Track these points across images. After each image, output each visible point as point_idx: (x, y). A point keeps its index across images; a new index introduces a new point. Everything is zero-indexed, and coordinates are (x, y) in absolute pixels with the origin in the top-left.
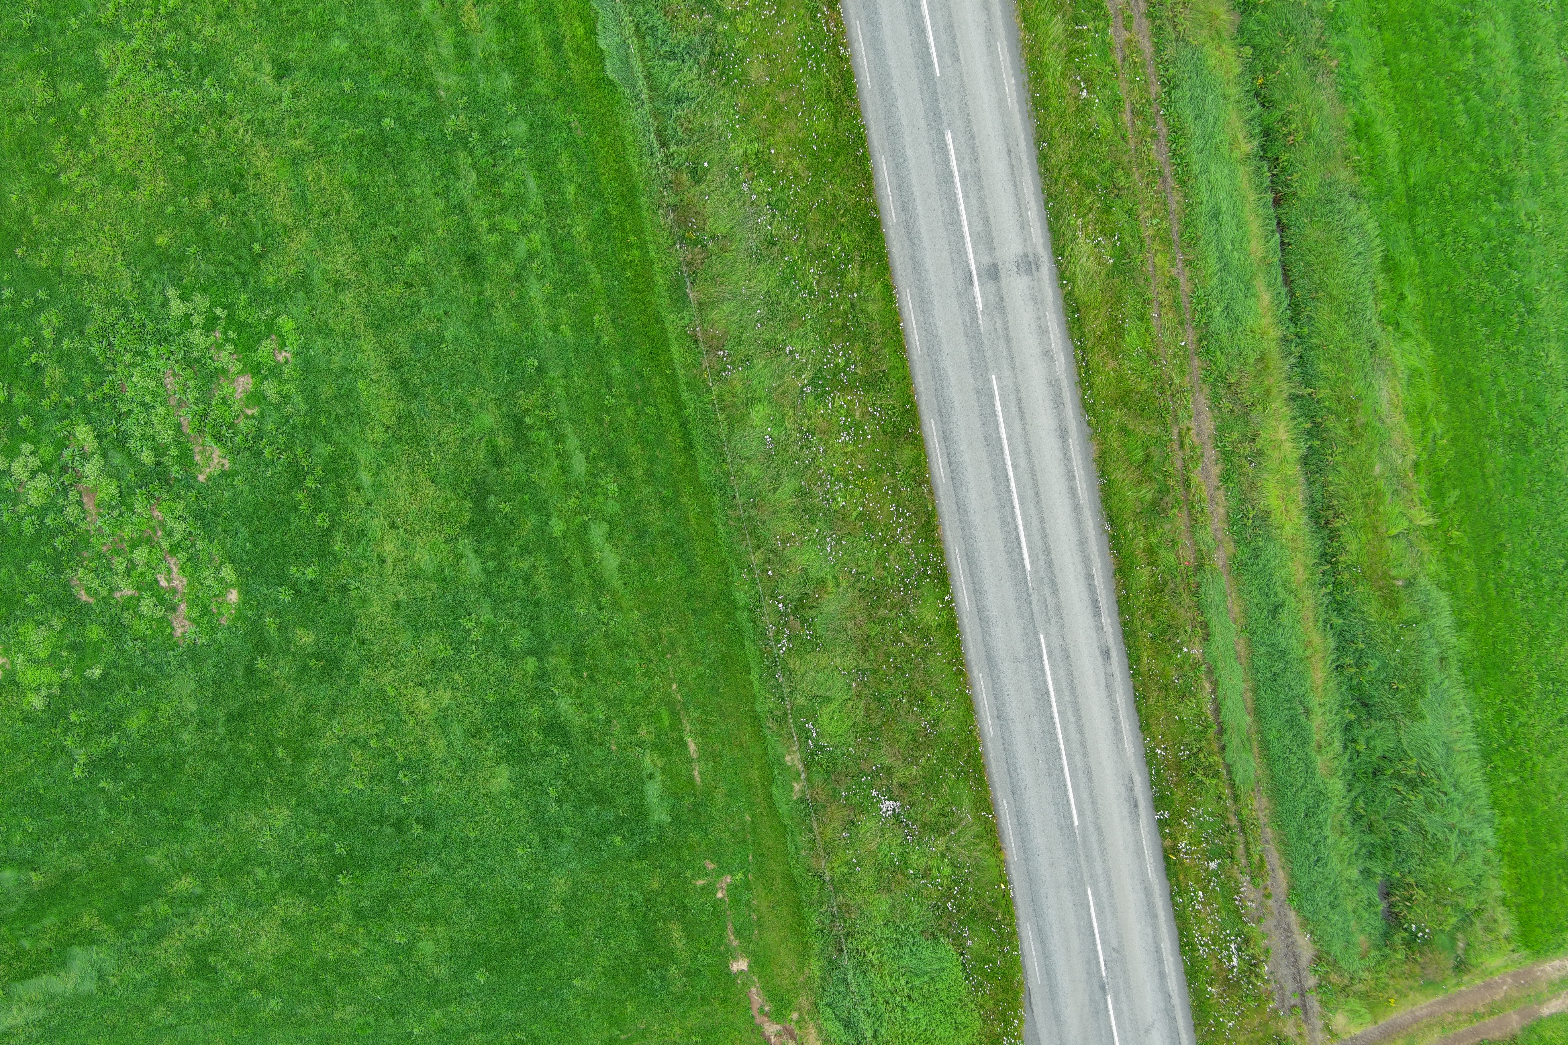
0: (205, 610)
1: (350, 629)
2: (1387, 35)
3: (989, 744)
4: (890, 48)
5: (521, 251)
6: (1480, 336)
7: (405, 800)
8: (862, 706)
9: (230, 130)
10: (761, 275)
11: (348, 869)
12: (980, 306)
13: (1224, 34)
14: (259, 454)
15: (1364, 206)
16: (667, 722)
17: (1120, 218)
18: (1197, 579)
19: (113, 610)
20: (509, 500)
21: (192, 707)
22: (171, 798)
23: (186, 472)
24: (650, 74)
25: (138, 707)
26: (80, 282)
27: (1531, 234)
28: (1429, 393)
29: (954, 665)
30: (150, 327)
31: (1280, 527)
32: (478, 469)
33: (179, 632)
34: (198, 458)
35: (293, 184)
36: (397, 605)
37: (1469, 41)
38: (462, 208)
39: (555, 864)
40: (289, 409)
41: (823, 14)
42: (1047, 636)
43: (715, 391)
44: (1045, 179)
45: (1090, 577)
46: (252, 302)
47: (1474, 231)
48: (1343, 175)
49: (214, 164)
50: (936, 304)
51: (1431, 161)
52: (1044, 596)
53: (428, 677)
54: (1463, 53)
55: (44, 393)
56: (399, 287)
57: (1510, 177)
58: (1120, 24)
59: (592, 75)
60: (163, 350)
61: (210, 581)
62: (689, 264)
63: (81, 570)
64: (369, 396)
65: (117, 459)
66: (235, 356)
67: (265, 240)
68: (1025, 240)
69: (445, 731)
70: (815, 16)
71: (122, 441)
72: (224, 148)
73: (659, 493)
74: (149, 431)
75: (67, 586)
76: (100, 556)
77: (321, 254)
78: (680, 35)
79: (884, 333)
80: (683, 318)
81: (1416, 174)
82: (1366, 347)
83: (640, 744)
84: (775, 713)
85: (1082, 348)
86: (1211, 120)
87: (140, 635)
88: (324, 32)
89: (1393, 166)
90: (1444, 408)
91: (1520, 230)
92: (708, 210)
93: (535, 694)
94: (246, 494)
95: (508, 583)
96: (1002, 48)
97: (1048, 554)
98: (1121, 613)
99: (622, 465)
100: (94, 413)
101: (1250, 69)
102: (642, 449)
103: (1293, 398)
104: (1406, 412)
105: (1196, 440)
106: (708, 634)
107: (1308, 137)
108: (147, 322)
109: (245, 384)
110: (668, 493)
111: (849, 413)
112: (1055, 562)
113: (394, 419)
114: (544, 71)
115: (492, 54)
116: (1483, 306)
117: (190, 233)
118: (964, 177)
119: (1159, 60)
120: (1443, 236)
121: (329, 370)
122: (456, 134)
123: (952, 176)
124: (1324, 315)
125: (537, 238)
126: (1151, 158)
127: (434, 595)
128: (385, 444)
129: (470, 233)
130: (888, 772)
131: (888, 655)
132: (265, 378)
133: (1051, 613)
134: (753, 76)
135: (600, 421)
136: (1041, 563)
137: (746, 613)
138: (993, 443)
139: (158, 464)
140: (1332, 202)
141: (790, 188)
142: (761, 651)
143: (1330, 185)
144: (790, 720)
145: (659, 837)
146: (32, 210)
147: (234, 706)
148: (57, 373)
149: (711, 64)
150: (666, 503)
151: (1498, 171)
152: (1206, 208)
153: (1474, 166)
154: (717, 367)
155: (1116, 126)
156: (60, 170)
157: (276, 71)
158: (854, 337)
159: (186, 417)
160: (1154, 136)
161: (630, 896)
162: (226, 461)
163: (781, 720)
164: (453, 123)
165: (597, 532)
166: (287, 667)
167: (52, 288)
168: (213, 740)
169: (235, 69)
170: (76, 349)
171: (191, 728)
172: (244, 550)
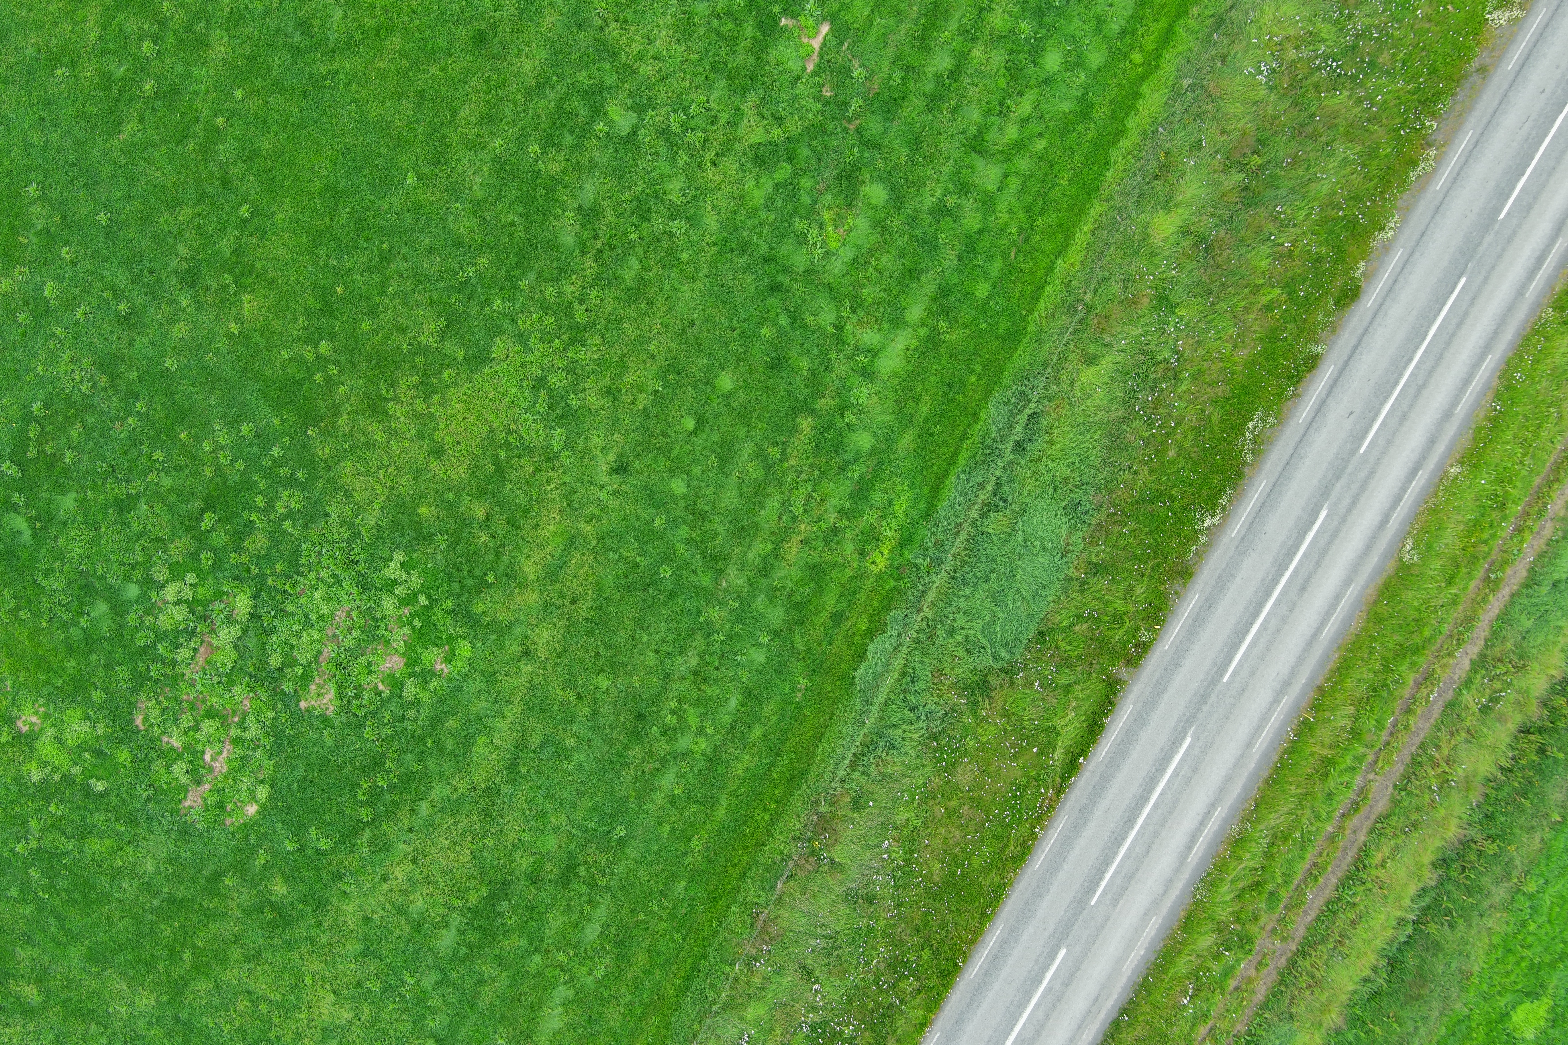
0: (221, 805)
1: (318, 907)
4: (1074, 854)
5: (683, 743)
9: (545, 478)
13: (1324, 1027)
19: (152, 751)
20: (517, 915)
21: (150, 868)
22: (76, 922)
23: (296, 691)
24: (887, 707)
25: (109, 837)
26: (337, 490)
30: (361, 569)
32: (514, 873)
33: (187, 803)
34: (313, 687)
35: (558, 554)
38: (666, 677)
40: (412, 714)
43: (737, 969)
44: (1105, 1040)
46: (453, 613)
49: (512, 490)
53: (345, 992)
55: (238, 549)
56: (571, 693)
58: (1255, 962)
59: (845, 666)
60: (355, 590)
61: (244, 787)
62: (797, 864)
63: (153, 701)
64: (479, 753)
65: (252, 642)
66: (406, 640)
67: (502, 577)
69: (323, 1042)
71: (267, 632)
72: (530, 486)
73: (632, 1002)
74: (294, 641)
75: (132, 706)
76: (178, 701)
77: (534, 622)
78: (932, 700)
87: (157, 784)
88: (676, 468)
92: (844, 837)
94: (326, 747)
95: (463, 974)
99: (623, 959)
100: (264, 595)
102: (648, 961)
108: (362, 563)
109: (396, 664)
110: (639, 1008)
113: (483, 786)
114: (812, 632)
115: (784, 587)
117: (450, 525)
118: (1049, 989)
119: (1260, 1013)
121: (467, 710)
122: (708, 622)
123: (1040, 982)
125: (703, 744)
127: (401, 935)
128: (461, 798)
129: (657, 698)
132: (414, 674)
134: (959, 775)
135: (634, 912)
139: (279, 670)
146: (347, 409)
147: (182, 893)
148: (262, 542)
149: (936, 737)
150: (631, 1012)
154: (754, 953)
156: (395, 399)
157: (616, 464)
158: (872, 1026)
159: (329, 651)
164: (713, 612)
165: (563, 992)
166: (246, 897)
167: (313, 476)
168: (144, 904)
169: (587, 438)
170: (291, 535)
171: (135, 883)
172: (289, 786)
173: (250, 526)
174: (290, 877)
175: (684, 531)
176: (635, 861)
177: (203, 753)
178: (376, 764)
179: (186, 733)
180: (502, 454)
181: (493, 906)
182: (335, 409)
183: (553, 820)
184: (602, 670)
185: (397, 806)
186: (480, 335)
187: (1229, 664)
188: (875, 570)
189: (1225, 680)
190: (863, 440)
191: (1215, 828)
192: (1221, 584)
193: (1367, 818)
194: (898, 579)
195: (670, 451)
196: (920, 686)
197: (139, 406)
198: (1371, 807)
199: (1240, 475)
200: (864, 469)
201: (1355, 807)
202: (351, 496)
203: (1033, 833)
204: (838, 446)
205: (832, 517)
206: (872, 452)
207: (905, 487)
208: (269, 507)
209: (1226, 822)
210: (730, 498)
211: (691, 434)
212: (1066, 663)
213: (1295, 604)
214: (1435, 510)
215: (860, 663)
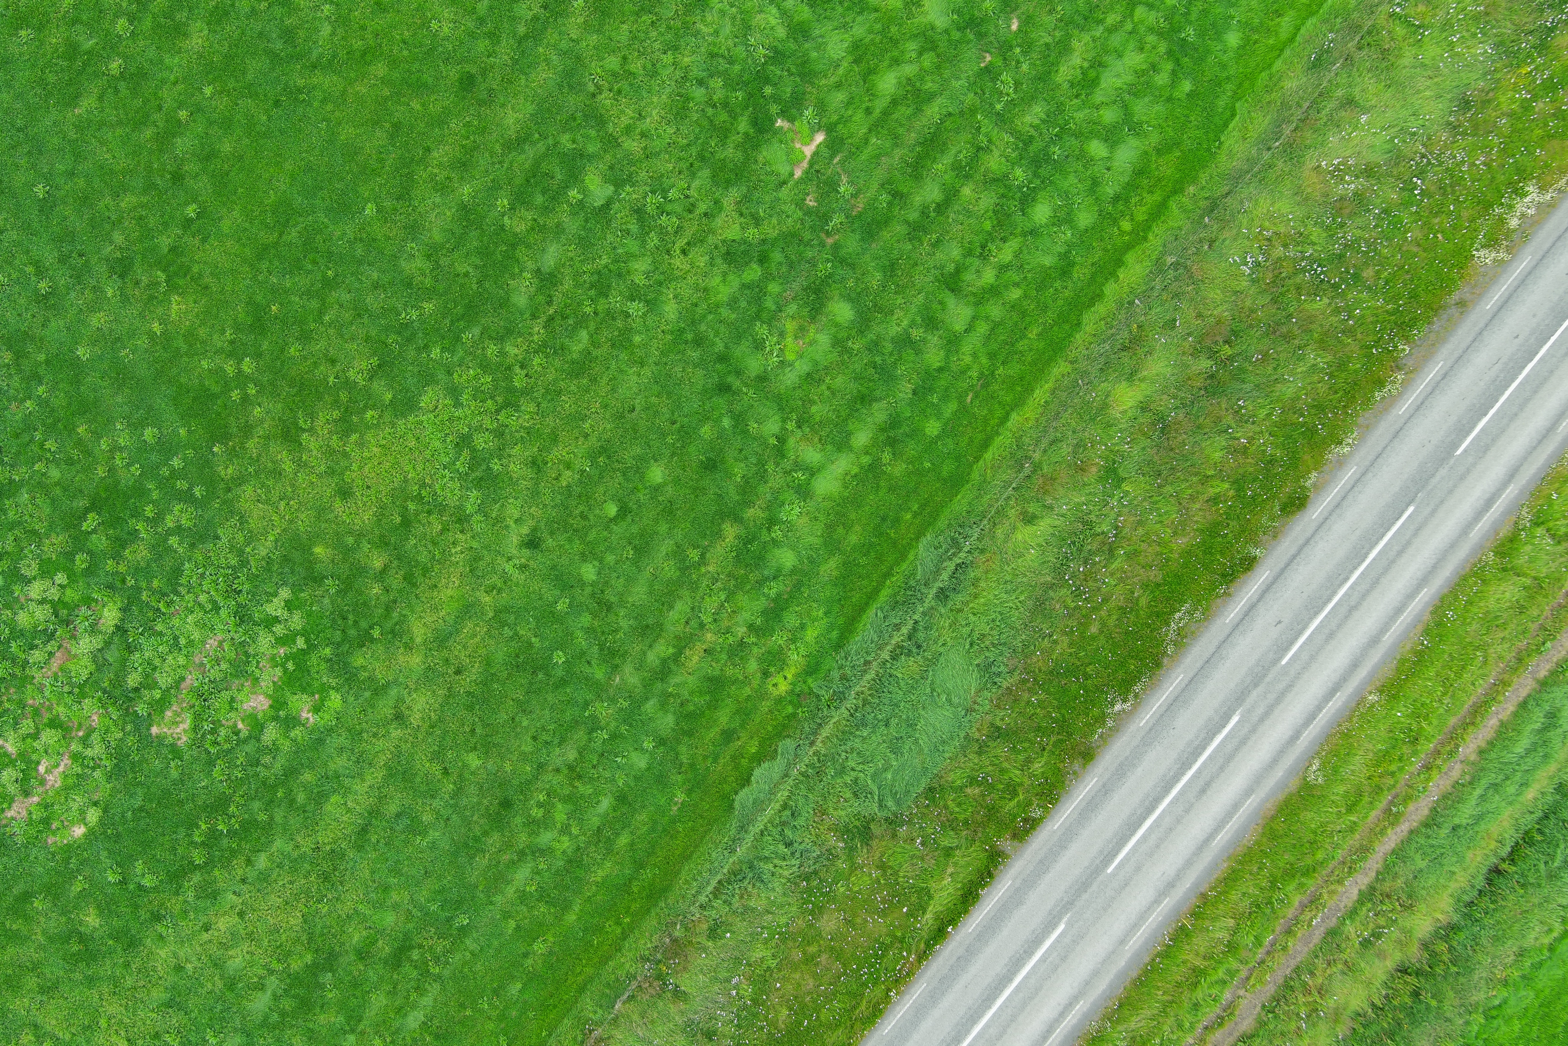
0: (46, 822)
1: (129, 946)
4: (926, 1025)
5: (546, 838)
9: (452, 540)
14: (210, 764)
20: (339, 990)
23: (149, 714)
26: (233, 513)
30: (241, 599)
32: (343, 944)
33: (10, 814)
34: (169, 713)
35: (450, 620)
36: (180, 969)
38: (540, 767)
40: (267, 760)
46: (330, 662)
49: (415, 546)
55: (117, 557)
56: (438, 766)
59: (727, 788)
60: (232, 620)
64: (330, 813)
65: (113, 656)
66: (276, 681)
67: (388, 633)
71: (131, 648)
72: (434, 545)
74: (157, 662)
77: (413, 684)
88: (590, 553)
92: (694, 965)
94: (170, 779)
100: (135, 610)
109: (260, 704)
114: (699, 745)
117: (344, 569)
121: (326, 765)
122: (594, 717)
125: (566, 843)
127: (212, 992)
128: (302, 856)
129: (525, 788)
132: (278, 719)
134: (824, 921)
139: (136, 690)
141: (762, 1021)
146: (259, 432)
148: (144, 553)
149: (807, 878)
157: (526, 539)
166: (54, 923)
167: (211, 494)
169: (502, 506)
173: (134, 534)
174: (106, 909)
175: (586, 619)
176: (473, 954)
177: (38, 763)
178: (219, 805)
179: (24, 739)
180: (412, 506)
181: (315, 975)
182: (247, 430)
183: (395, 896)
184: (475, 748)
185: (234, 853)
186: (411, 381)
187: (1115, 855)
188: (776, 693)
189: (1109, 871)
190: (786, 558)
191: (1075, 1021)
192: (1121, 772)
193: (1230, 1034)
194: (796, 707)
195: (586, 535)
196: (801, 821)
197: (41, 390)
198: (1236, 1024)
199: (1158, 665)
200: (782, 587)
201: (1220, 1021)
202: (247, 522)
203: (887, 996)
204: (760, 560)
205: (741, 631)
206: (794, 571)
207: (821, 613)
208: (158, 518)
209: (1087, 1017)
210: (639, 594)
211: (611, 520)
212: (951, 824)
213: (1192, 805)
214: (1346, 735)
215: (743, 786)
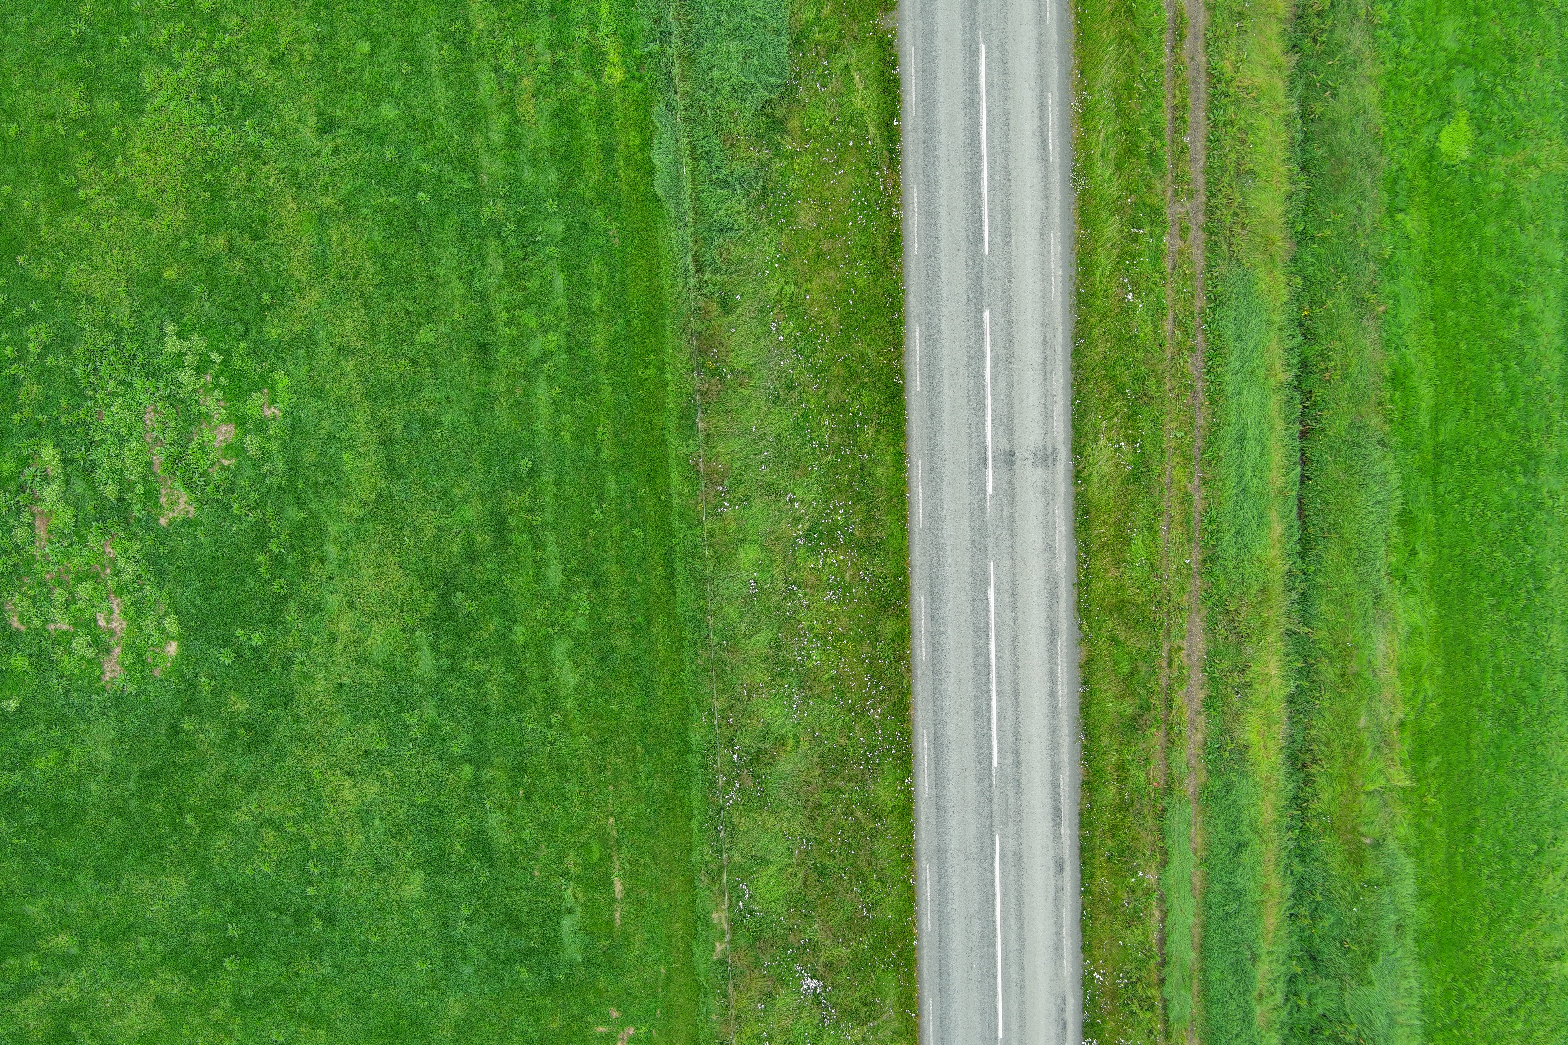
0: (140, 659)
1: (286, 703)
2: (1438, 290)
3: (925, 939)
4: (943, 217)
5: (535, 349)
6: (1485, 605)
7: (310, 891)
8: (801, 875)
9: (262, 176)
10: (774, 417)
11: (236, 953)
12: (990, 491)
13: (1278, 260)
14: (227, 508)
15: (1390, 456)
16: (597, 856)
17: (1144, 425)
18: (1165, 803)
19: (43, 643)
20: (476, 599)
21: (106, 756)
22: (65, 848)
23: (148, 512)
24: (698, 198)
25: (50, 748)
26: (77, 301)
27: (1550, 512)
28: (1426, 653)
29: (903, 851)
30: (140, 359)
31: (1256, 765)
32: (450, 562)
33: (107, 677)
34: (163, 500)
35: (315, 241)
36: (340, 687)
37: (1517, 311)
38: (483, 296)
39: (454, 984)
40: (267, 468)
41: (882, 173)
42: (1003, 837)
43: (707, 525)
44: (1076, 375)
45: (1056, 784)
46: (250, 352)
47: (1494, 498)
48: (1375, 421)
49: (238, 206)
50: (946, 480)
51: (1463, 422)
52: (1007, 795)
53: (358, 767)
54: (1510, 320)
56: (404, 363)
57: (1538, 452)
58: (1176, 233)
59: (641, 187)
60: (148, 384)
61: (151, 629)
62: (704, 394)
63: (18, 596)
64: (352, 468)
65: (79, 487)
66: (222, 404)
67: (276, 292)
68: (1046, 432)
69: (365, 825)
70: (874, 173)
71: (88, 470)
72: (252, 192)
73: (632, 618)
74: (118, 465)
76: (42, 584)
77: (330, 316)
78: (736, 165)
79: (888, 500)
80: (688, 447)
81: (1446, 432)
82: (1370, 597)
83: (564, 875)
84: (711, 866)
85: (1086, 550)
86: (1251, 344)
87: (67, 673)
88: (377, 95)
89: (1424, 420)
90: (1439, 671)
91: (1540, 506)
92: (732, 343)
93: (465, 804)
94: (206, 546)
95: (458, 684)
96: (1055, 238)
97: (1017, 752)
98: (1081, 826)
99: (597, 584)
100: (65, 437)
101: (1297, 299)
102: (623, 571)
103: (1289, 634)
104: (1400, 669)
105: (1185, 660)
106: (656, 772)
107: (1345, 376)
108: (138, 353)
109: (227, 433)
110: (640, 619)
111: (839, 572)
112: (1023, 762)
113: (373, 496)
114: (591, 174)
115: (542, 148)
116: (1493, 576)
117: (200, 271)
119: (1209, 275)
120: (1463, 498)
121: (316, 435)
122: (490, 221)
123: (983, 356)
124: (1332, 555)
125: (554, 339)
126: (1185, 370)
127: (380, 683)
128: (360, 520)
129: (487, 321)
130: (816, 949)
131: (836, 827)
132: (249, 431)
133: (1011, 814)
134: (801, 219)
135: (584, 534)
136: (1009, 761)
137: (698, 757)
138: (980, 629)
139: (120, 500)
140: (1359, 445)
141: (818, 337)
142: (707, 799)
143: (1359, 428)
144: (724, 876)
145: (567, 976)
146: (42, 220)
147: (151, 764)
148: (35, 389)
149: (761, 199)
150: (636, 628)
151: (1528, 444)
152: (1232, 431)
153: (1504, 435)
154: (714, 501)
155: (1155, 333)
156: (80, 184)
157: (319, 126)
158: (858, 497)
159: (159, 457)
160: (1192, 349)
161: (526, 1032)
162: (192, 509)
163: (715, 875)
164: (489, 209)
165: (561, 648)
166: (214, 731)
167: (47, 301)
168: (121, 795)
169: (278, 116)
170: (60, 367)
171: (100, 778)
172: (192, 602)
173: (14, 380)
174: (244, 689)
175: (418, 151)
176: (556, 484)
177: (95, 620)
178: (261, 535)
179: (67, 609)
180: (208, 177)
181: (448, 604)
182: (32, 227)
183: (458, 492)
184: (420, 326)
185: (304, 563)
186: (124, 79)
188: (616, 82)
191: (1057, 115)
194: (641, 79)
195: (362, 84)
196: (717, 156)
198: (1193, 23)
202: (95, 299)
203: (893, 218)
205: (548, 57)
208: (22, 353)
209: (1063, 103)
210: (442, 95)
211: (371, 56)
215: (653, 175)
